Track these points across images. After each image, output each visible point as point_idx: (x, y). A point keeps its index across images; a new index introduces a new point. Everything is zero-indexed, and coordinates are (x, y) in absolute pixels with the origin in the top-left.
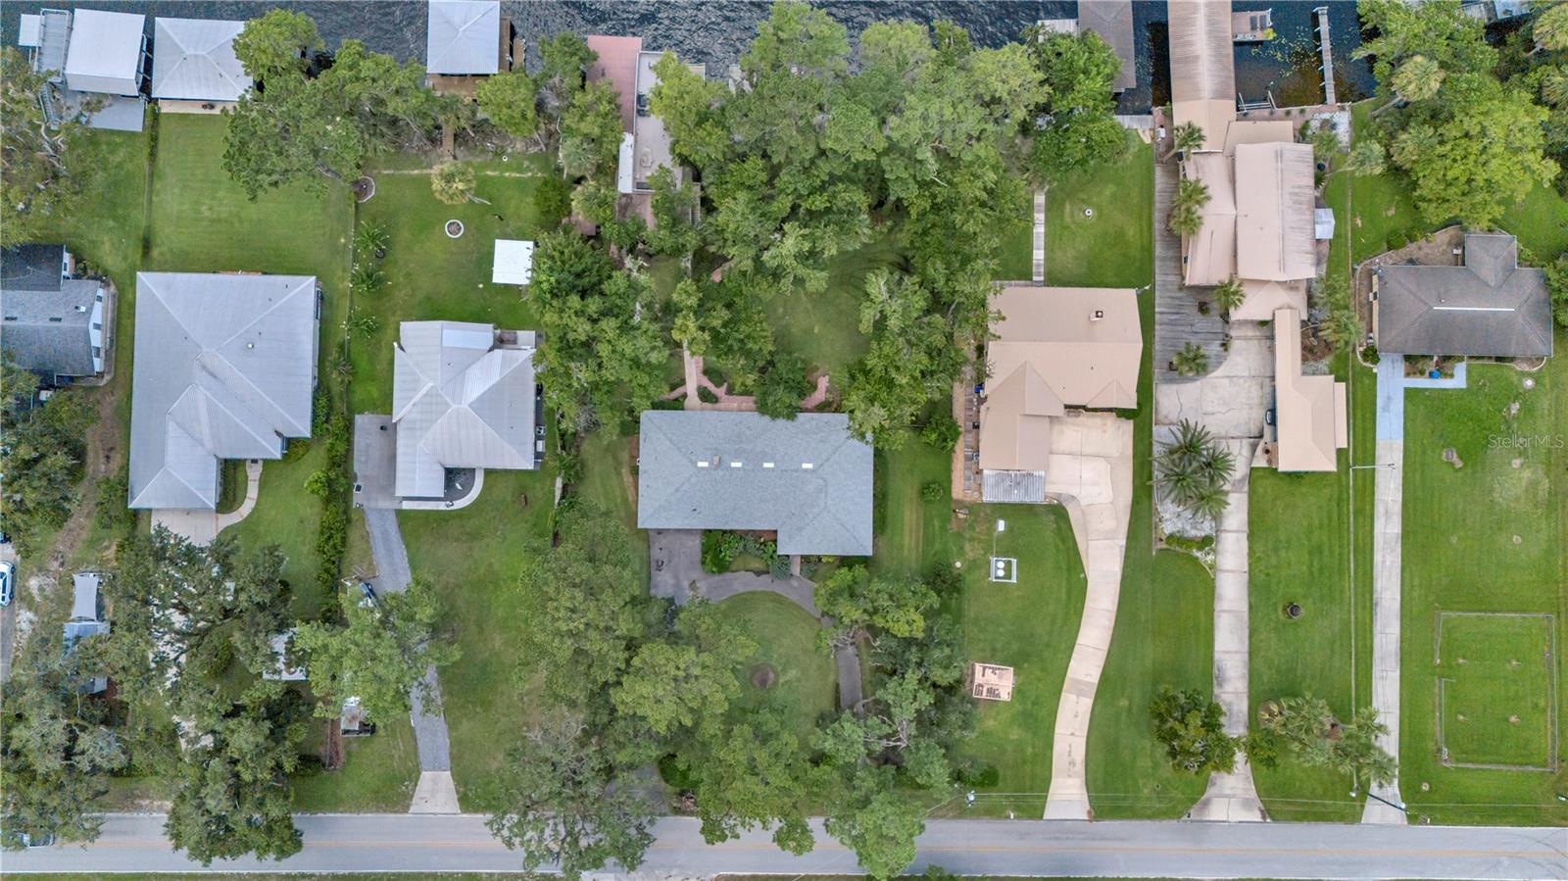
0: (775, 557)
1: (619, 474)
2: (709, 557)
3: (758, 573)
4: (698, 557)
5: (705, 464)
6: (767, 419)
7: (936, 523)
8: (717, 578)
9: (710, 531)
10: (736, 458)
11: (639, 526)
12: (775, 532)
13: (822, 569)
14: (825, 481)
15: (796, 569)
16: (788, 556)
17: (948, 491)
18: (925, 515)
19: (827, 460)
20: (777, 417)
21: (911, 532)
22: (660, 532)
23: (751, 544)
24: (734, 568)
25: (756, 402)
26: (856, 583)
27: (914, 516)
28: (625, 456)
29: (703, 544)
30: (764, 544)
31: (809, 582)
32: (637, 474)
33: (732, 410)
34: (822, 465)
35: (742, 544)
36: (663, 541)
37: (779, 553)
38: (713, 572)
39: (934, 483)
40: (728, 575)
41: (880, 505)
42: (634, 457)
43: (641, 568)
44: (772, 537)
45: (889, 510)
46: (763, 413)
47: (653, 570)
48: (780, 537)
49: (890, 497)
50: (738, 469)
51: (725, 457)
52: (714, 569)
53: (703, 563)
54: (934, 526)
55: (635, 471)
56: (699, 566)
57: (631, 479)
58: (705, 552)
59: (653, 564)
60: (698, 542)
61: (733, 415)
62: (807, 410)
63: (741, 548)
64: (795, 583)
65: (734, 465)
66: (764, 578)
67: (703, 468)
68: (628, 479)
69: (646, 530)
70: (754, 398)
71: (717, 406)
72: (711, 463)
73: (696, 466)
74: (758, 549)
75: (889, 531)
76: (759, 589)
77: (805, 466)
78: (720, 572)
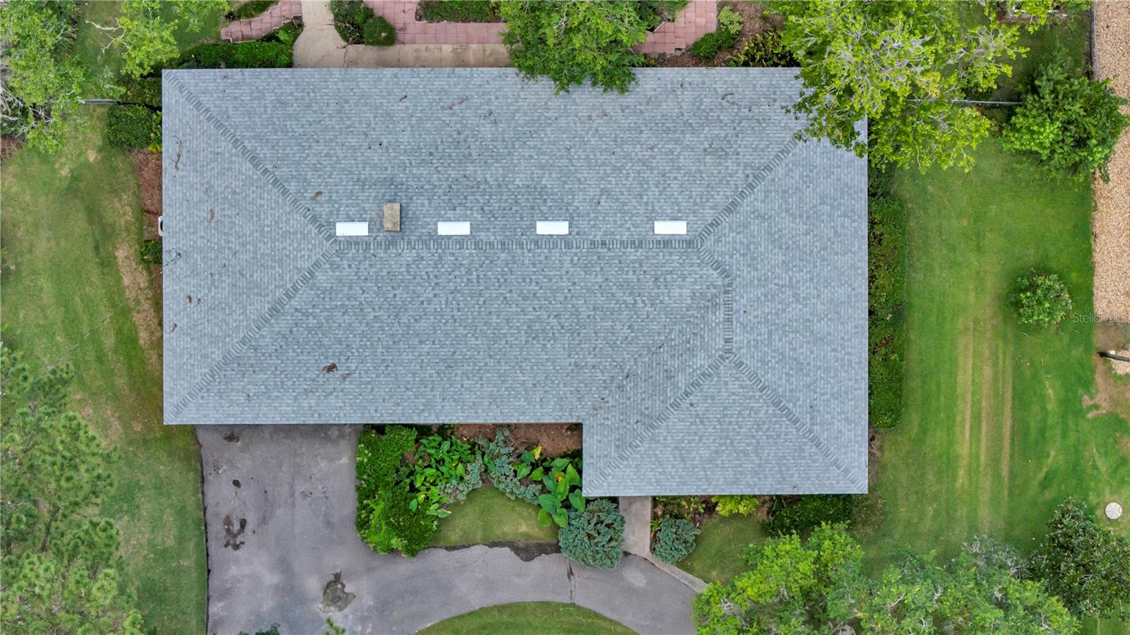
0: (575, 501)
1: (107, 264)
2: (379, 508)
3: (527, 551)
4: (347, 506)
5: (360, 229)
6: (543, 86)
7: (1051, 392)
8: (404, 567)
9: (380, 429)
10: (454, 210)
11: (170, 419)
12: (577, 428)
13: (718, 536)
14: (725, 274)
15: (638, 537)
16: (614, 500)
17: (1083, 294)
18: (1017, 367)
19: (731, 208)
20: (575, 79)
21: (977, 418)
22: (232, 434)
23: (502, 467)
24: (454, 536)
25: (509, 38)
26: (828, 582)
27: (987, 371)
28: (121, 211)
29: (360, 469)
30: (544, 464)
31: (680, 574)
32: (158, 261)
33: (438, 64)
34: (715, 223)
35: (476, 467)
36: (244, 461)
37: (587, 492)
38: (392, 551)
39: (1046, 272)
40: (439, 557)
41: (887, 342)
42: (150, 213)
43: (181, 539)
44: (569, 444)
45: (913, 354)
46: (531, 71)
47: (214, 548)
48: (591, 444)
49: (915, 317)
50: (460, 240)
51: (420, 205)
52: (396, 542)
53: (362, 524)
54: (1043, 398)
55: (152, 254)
56: (351, 533)
57: (143, 280)
58: (365, 494)
59: (217, 528)
60: (344, 460)
61: (443, 79)
62: (662, 61)
63: (474, 478)
64: (635, 577)
65: (445, 229)
66: (544, 565)
67: (352, 241)
68: (132, 277)
69: (192, 430)
70: (503, 27)
71: (392, 52)
72: (376, 224)
73: (332, 236)
74: (526, 481)
75: (913, 420)
76: (532, 596)
77: (664, 228)
78: (412, 553)
